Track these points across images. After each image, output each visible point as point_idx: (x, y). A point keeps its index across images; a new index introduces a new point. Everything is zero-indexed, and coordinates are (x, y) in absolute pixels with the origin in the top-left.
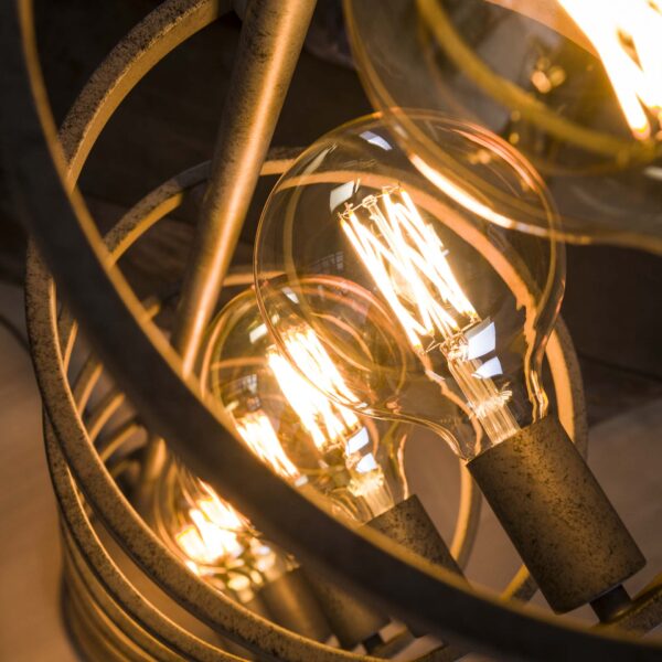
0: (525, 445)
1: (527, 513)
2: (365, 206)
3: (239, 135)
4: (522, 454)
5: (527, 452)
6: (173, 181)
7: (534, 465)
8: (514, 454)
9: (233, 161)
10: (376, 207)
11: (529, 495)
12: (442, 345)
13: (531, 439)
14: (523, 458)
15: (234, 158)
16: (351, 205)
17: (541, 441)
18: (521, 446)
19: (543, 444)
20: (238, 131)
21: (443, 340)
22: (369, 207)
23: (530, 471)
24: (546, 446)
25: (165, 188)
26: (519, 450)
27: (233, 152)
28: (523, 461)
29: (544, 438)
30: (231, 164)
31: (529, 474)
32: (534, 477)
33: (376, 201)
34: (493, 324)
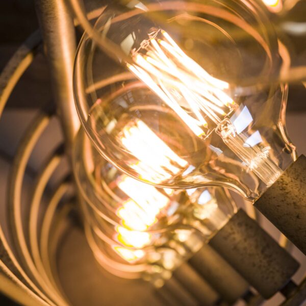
0: (287, 185)
1: (300, 229)
2: (143, 47)
3: (49, 16)
4: (286, 191)
5: (289, 189)
6: (23, 47)
7: (296, 196)
8: (281, 192)
9: (52, 32)
10: (150, 46)
11: (298, 217)
12: (216, 129)
13: (290, 179)
14: (287, 193)
15: (52, 30)
16: (135, 49)
17: (297, 178)
18: (284, 186)
19: (299, 180)
20: (47, 14)
21: (216, 126)
22: (146, 48)
23: (295, 201)
24: (301, 181)
25: (19, 52)
26: (283, 189)
27: (50, 27)
28: (288, 195)
29: (298, 175)
30: (52, 34)
31: (294, 203)
32: (298, 204)
33: (148, 43)
34: (246, 107)
